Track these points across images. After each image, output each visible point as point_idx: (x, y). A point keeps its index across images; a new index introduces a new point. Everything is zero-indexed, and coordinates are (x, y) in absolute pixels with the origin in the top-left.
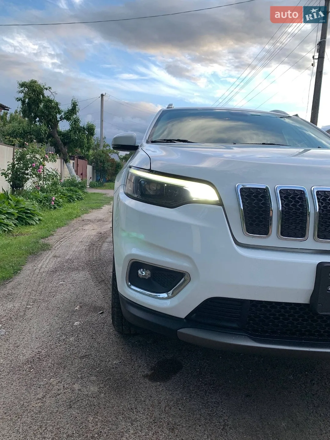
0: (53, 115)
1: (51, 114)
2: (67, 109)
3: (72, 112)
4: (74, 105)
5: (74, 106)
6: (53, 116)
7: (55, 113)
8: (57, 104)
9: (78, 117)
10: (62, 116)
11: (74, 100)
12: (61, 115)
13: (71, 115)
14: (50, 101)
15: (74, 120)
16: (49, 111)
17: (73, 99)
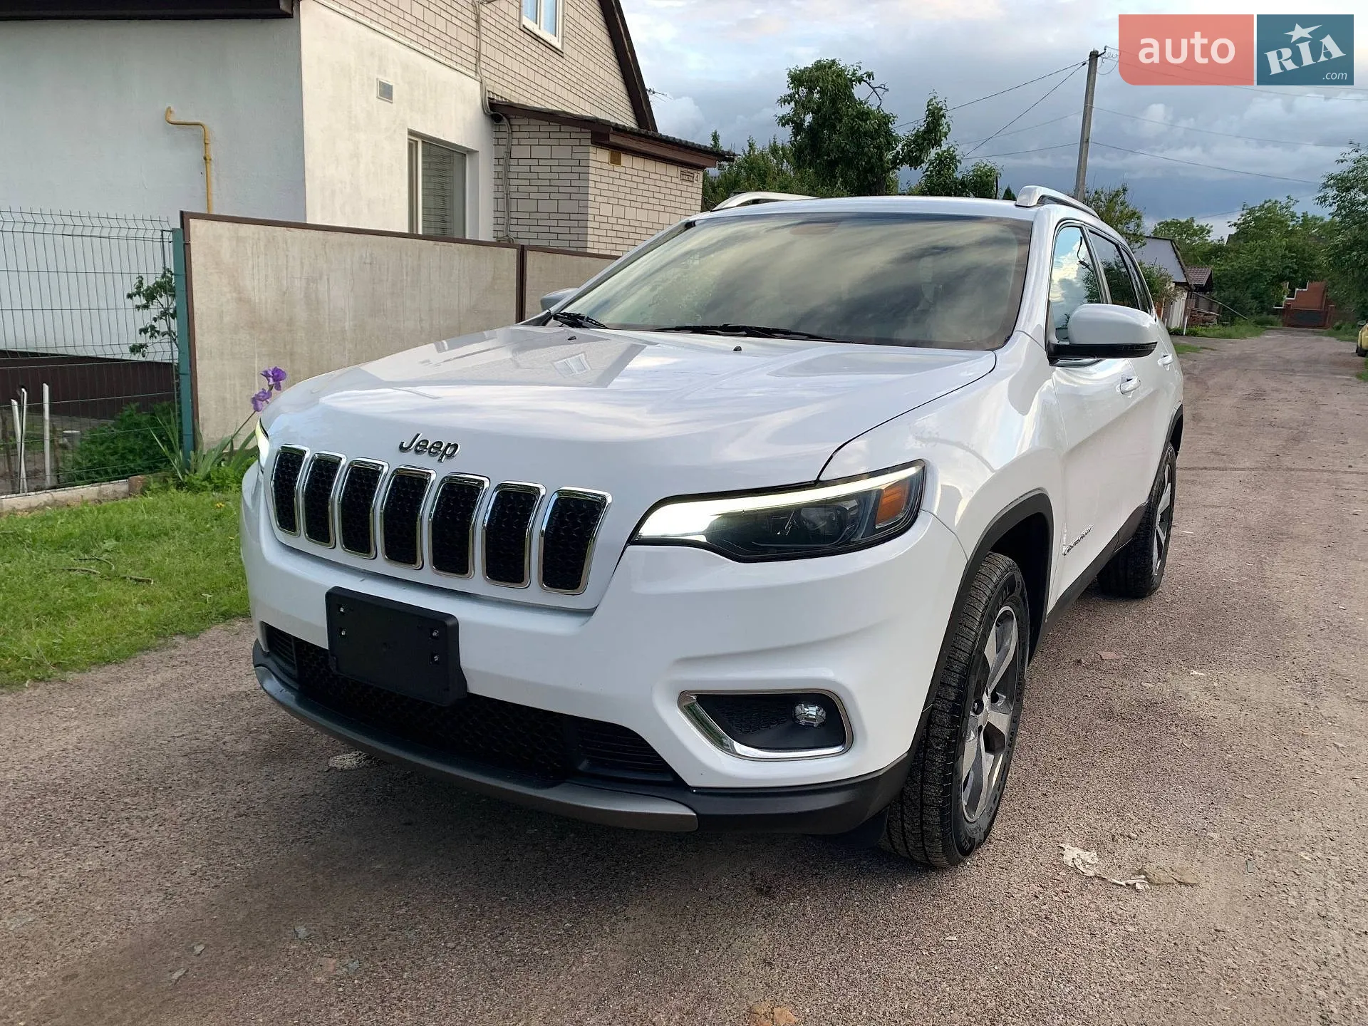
0: (870, 155)
1: (864, 154)
2: (913, 133)
3: (925, 140)
4: (935, 117)
5: (933, 122)
6: (870, 158)
7: (874, 147)
8: (885, 120)
9: (954, 151)
10: (898, 152)
11: (934, 101)
12: (895, 151)
13: (921, 151)
14: (865, 115)
15: (940, 160)
16: (859, 146)
17: (932, 100)
